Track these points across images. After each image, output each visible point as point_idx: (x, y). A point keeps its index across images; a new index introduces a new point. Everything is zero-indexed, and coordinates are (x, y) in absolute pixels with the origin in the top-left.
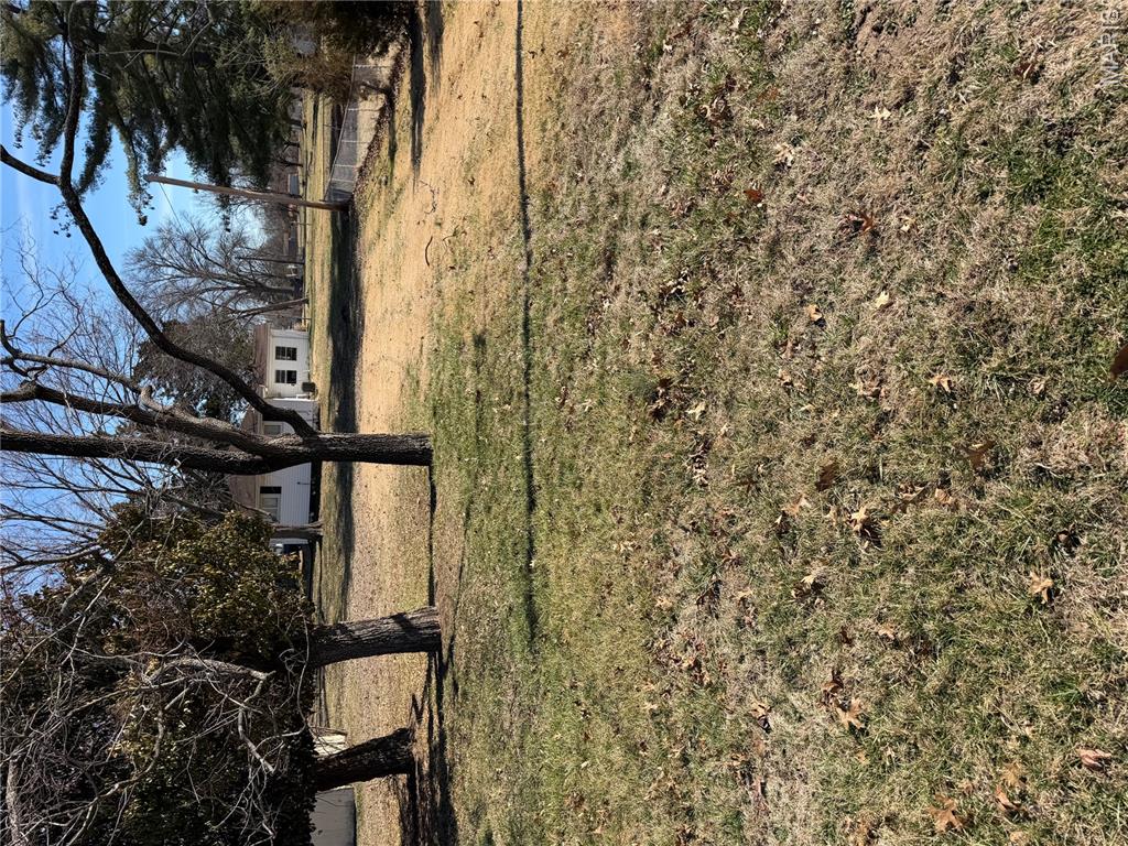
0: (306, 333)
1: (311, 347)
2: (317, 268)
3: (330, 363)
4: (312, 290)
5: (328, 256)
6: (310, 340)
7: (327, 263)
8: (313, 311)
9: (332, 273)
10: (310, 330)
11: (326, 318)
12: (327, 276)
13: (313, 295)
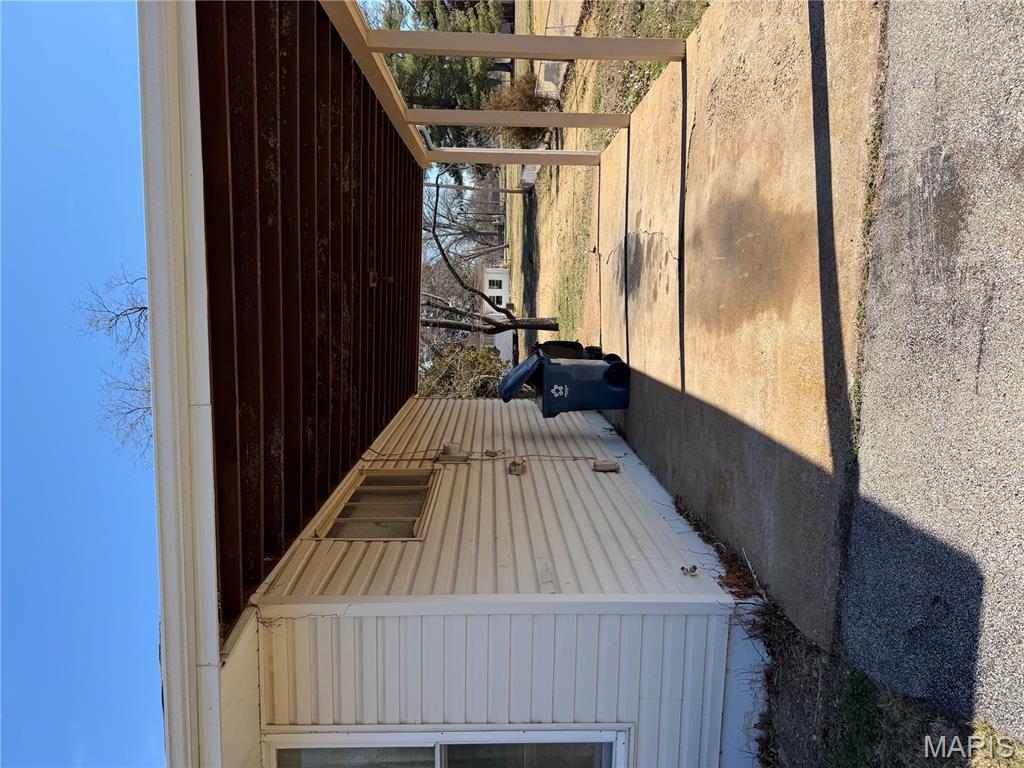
0: (508, 270)
1: (511, 279)
2: (515, 225)
3: (522, 290)
4: (512, 239)
5: (521, 219)
6: (510, 273)
7: (521, 224)
8: (512, 254)
9: (524, 232)
10: (511, 267)
11: (520, 260)
12: (520, 232)
13: (512, 244)
